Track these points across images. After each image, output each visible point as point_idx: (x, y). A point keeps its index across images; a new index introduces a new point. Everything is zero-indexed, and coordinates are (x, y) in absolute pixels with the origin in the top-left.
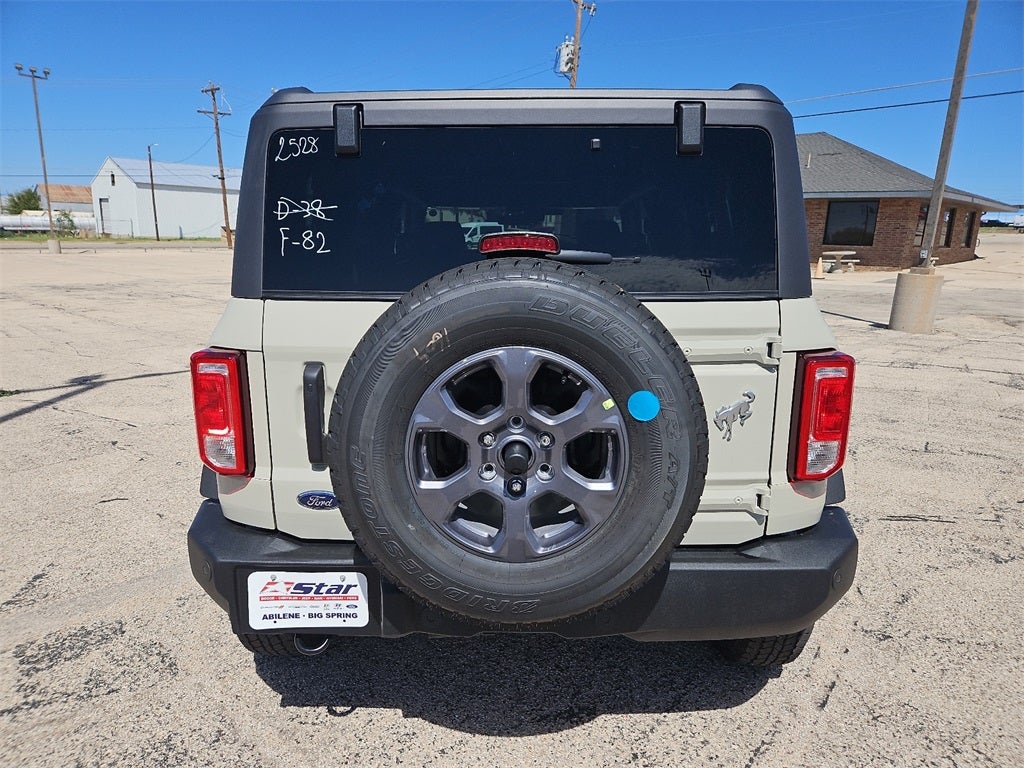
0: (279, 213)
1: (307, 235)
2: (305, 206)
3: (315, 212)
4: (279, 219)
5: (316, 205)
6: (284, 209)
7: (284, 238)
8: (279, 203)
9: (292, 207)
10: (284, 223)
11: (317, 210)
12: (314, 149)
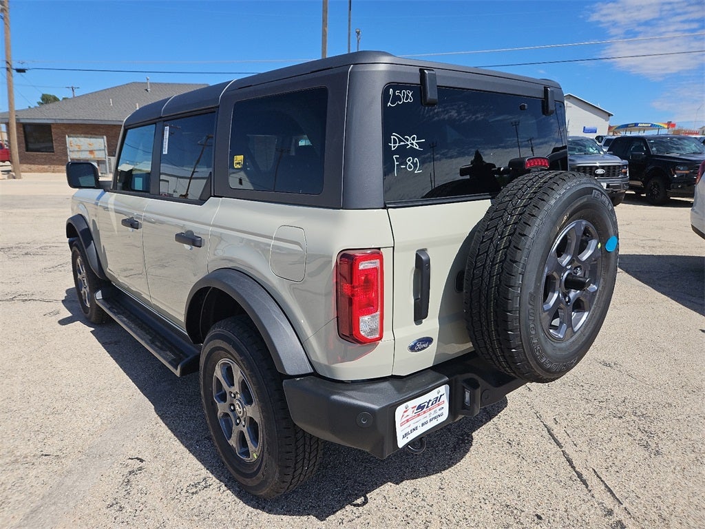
0: (392, 145)
1: (409, 160)
2: (407, 140)
3: (412, 144)
4: (393, 149)
5: (413, 139)
6: (395, 143)
7: (396, 163)
8: (392, 137)
9: (400, 141)
10: (395, 152)
11: (414, 142)
12: (411, 100)
